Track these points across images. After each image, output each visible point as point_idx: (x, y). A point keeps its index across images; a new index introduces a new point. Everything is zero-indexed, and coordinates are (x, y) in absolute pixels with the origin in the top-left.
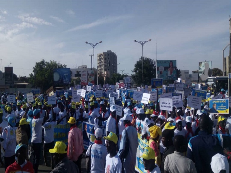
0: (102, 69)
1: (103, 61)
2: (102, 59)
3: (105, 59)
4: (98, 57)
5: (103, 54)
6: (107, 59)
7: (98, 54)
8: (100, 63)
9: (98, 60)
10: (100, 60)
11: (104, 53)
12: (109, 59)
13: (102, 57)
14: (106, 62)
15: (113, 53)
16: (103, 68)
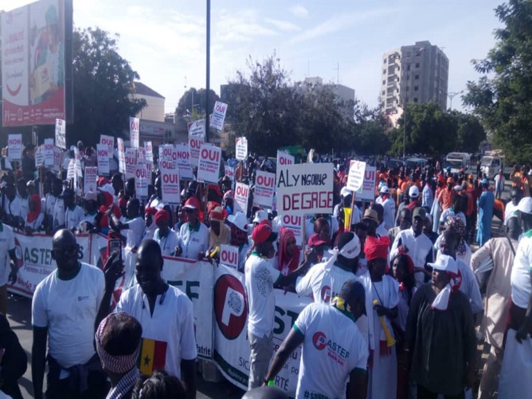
0: (395, 98)
1: (398, 73)
2: (396, 69)
3: (406, 67)
4: (385, 61)
5: (400, 53)
6: (413, 68)
7: (385, 54)
8: (390, 79)
9: (385, 72)
10: (391, 69)
11: (403, 49)
12: (417, 66)
13: (398, 61)
14: (408, 78)
15: (435, 48)
16: (398, 94)
